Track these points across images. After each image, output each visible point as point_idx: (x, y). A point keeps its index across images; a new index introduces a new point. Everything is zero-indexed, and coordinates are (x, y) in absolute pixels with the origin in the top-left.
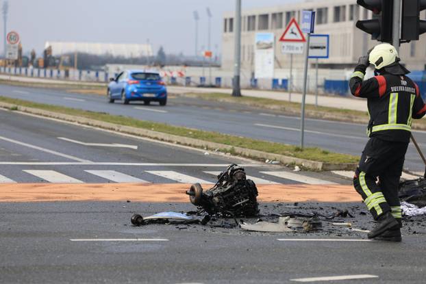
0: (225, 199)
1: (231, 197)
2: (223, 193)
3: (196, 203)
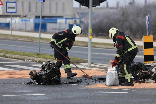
0: (47, 77)
1: (50, 76)
2: (47, 74)
3: (33, 79)
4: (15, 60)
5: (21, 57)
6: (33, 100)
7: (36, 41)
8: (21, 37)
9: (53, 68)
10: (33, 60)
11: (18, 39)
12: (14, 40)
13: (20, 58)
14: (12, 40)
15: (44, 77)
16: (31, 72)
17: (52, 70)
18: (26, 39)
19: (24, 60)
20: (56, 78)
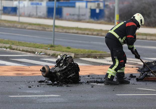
0: (63, 74)
1: (66, 73)
2: (62, 71)
3: (45, 76)
4: (24, 52)
5: (31, 49)
6: (45, 103)
7: (49, 30)
8: (30, 24)
9: (70, 63)
10: (45, 53)
11: (27, 26)
12: (22, 28)
13: (29, 50)
14: (20, 28)
15: (59, 74)
16: (44, 68)
17: (69, 65)
18: (37, 28)
19: (34, 53)
20: (74, 75)
